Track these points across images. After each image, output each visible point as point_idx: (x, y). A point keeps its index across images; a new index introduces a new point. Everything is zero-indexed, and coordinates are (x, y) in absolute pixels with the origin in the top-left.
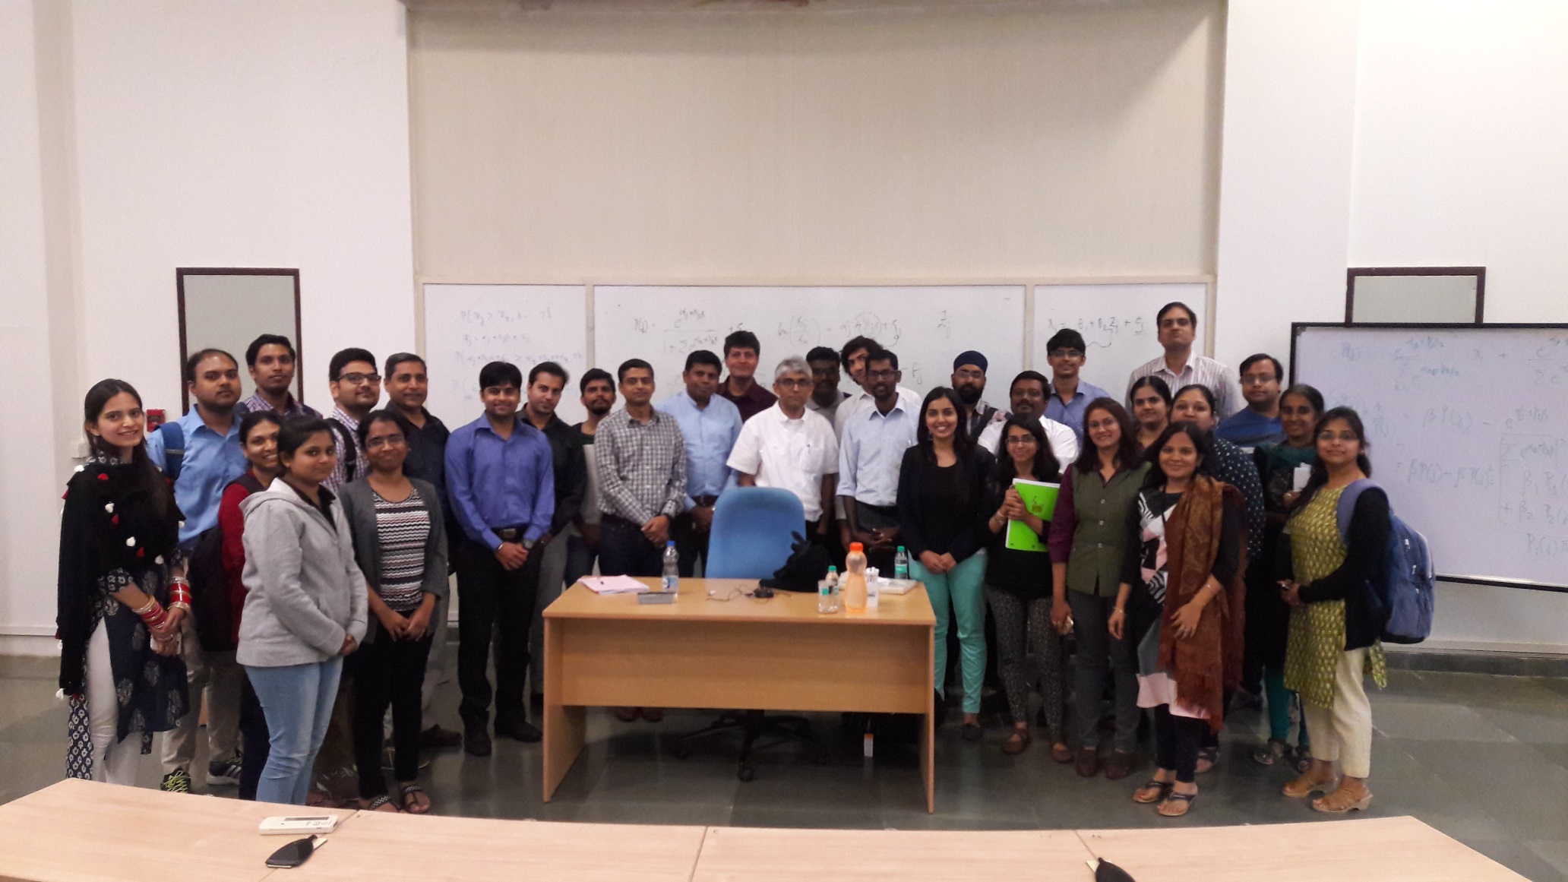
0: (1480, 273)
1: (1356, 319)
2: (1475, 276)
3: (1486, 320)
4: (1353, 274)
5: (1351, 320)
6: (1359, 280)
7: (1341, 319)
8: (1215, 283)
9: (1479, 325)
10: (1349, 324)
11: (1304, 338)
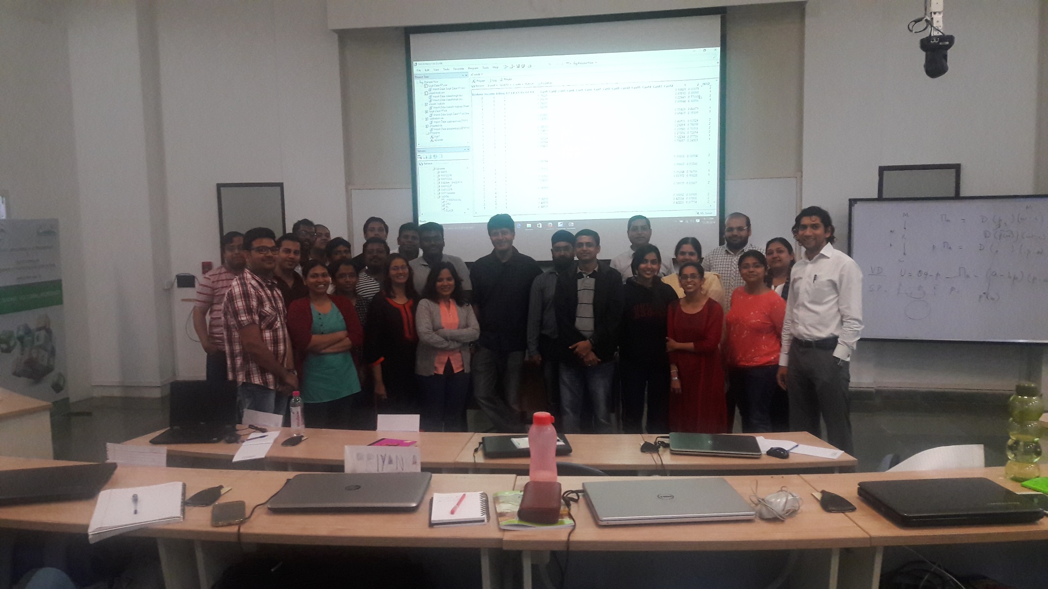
0: (957, 168)
1: (885, 195)
2: (954, 171)
3: (962, 194)
4: (882, 170)
5: (882, 195)
6: (885, 174)
7: (876, 196)
8: (802, 177)
9: (957, 197)
10: (880, 198)
11: (857, 207)
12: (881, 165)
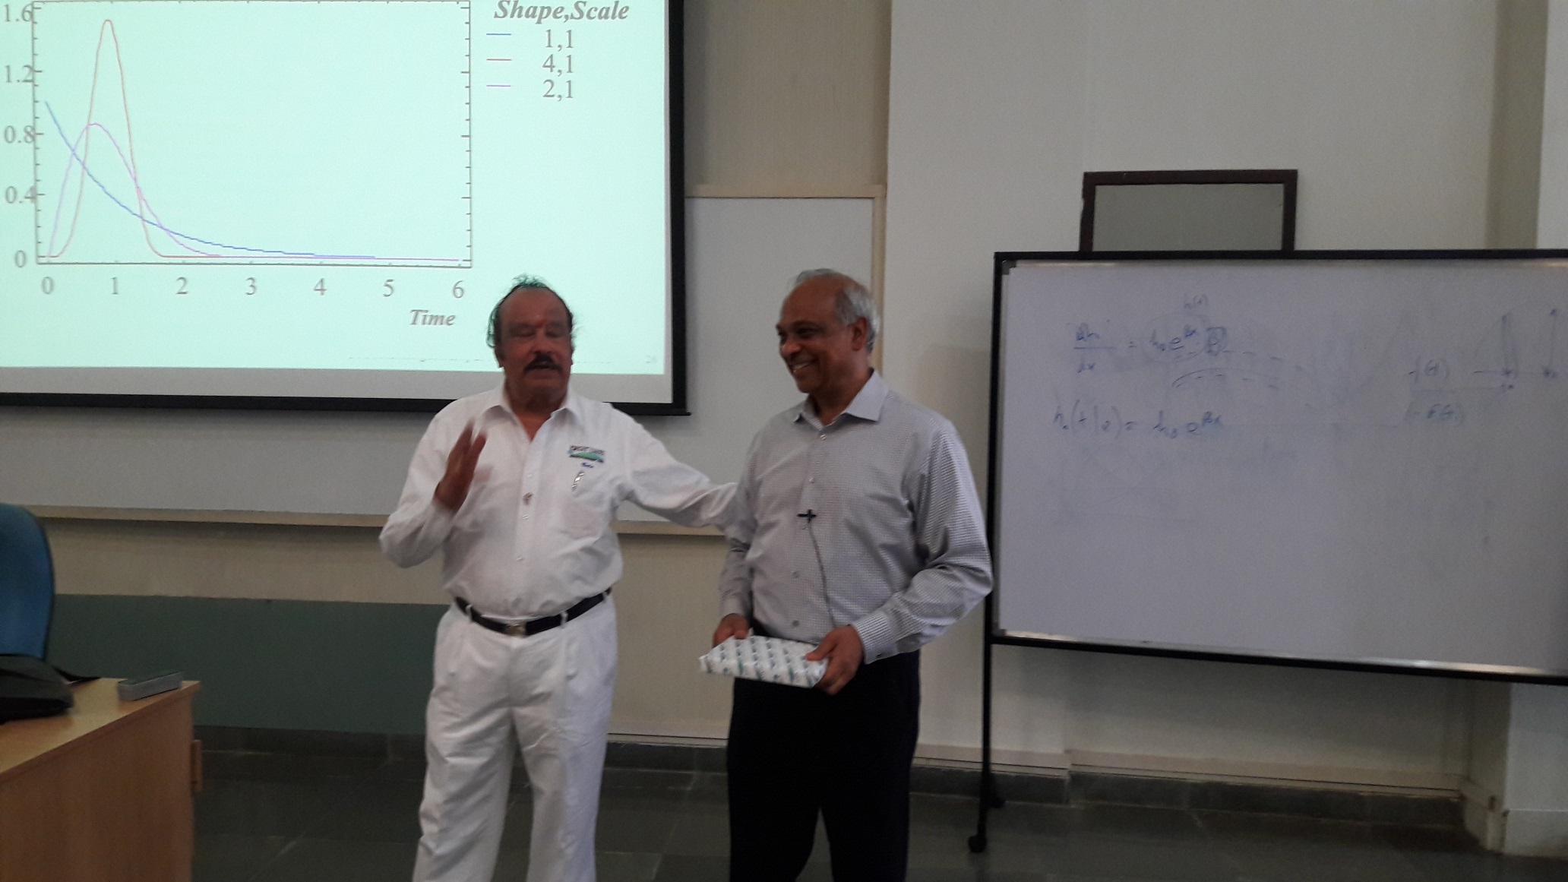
0: (1288, 180)
1: (1098, 246)
2: (1281, 186)
3: (1302, 243)
4: (1092, 182)
5: (1091, 244)
6: (1102, 192)
7: (1074, 246)
8: (885, 196)
9: (1288, 252)
10: (1086, 253)
11: (1017, 277)
12: (1088, 170)
